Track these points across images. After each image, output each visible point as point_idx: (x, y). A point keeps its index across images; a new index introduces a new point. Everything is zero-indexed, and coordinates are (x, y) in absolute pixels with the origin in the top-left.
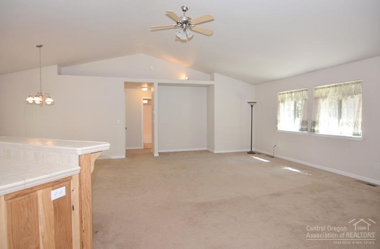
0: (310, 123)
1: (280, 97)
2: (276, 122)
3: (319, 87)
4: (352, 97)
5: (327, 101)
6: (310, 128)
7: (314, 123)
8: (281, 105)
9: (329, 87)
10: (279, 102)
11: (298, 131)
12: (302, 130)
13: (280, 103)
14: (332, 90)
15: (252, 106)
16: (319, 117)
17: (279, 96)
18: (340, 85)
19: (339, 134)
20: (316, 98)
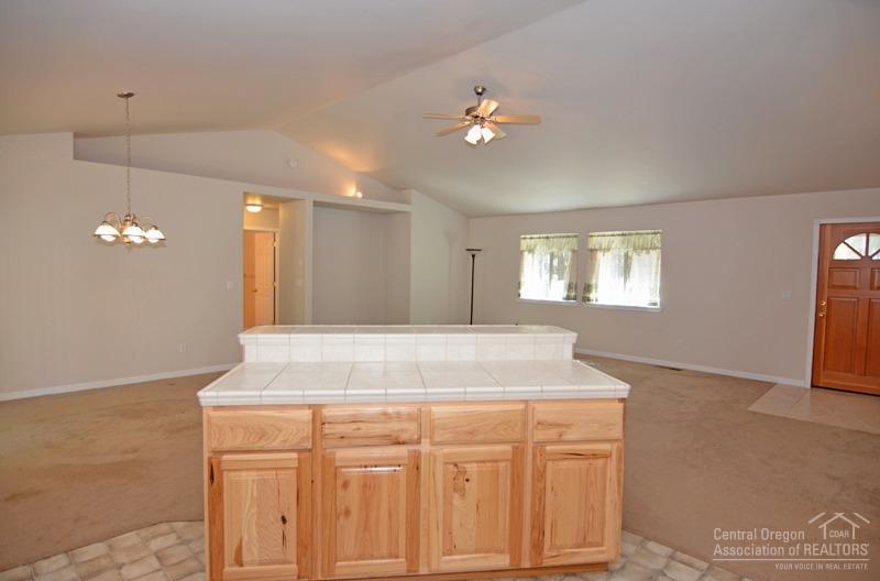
0: (581, 288)
1: (524, 244)
2: (519, 285)
3: (596, 234)
4: (648, 253)
5: (609, 255)
6: (582, 295)
7: (588, 288)
8: (527, 257)
9: (613, 235)
10: (523, 251)
11: (560, 300)
12: (568, 298)
13: (526, 253)
14: (618, 240)
15: (473, 256)
16: (597, 278)
17: (523, 242)
18: (630, 234)
19: (627, 305)
20: (592, 250)
